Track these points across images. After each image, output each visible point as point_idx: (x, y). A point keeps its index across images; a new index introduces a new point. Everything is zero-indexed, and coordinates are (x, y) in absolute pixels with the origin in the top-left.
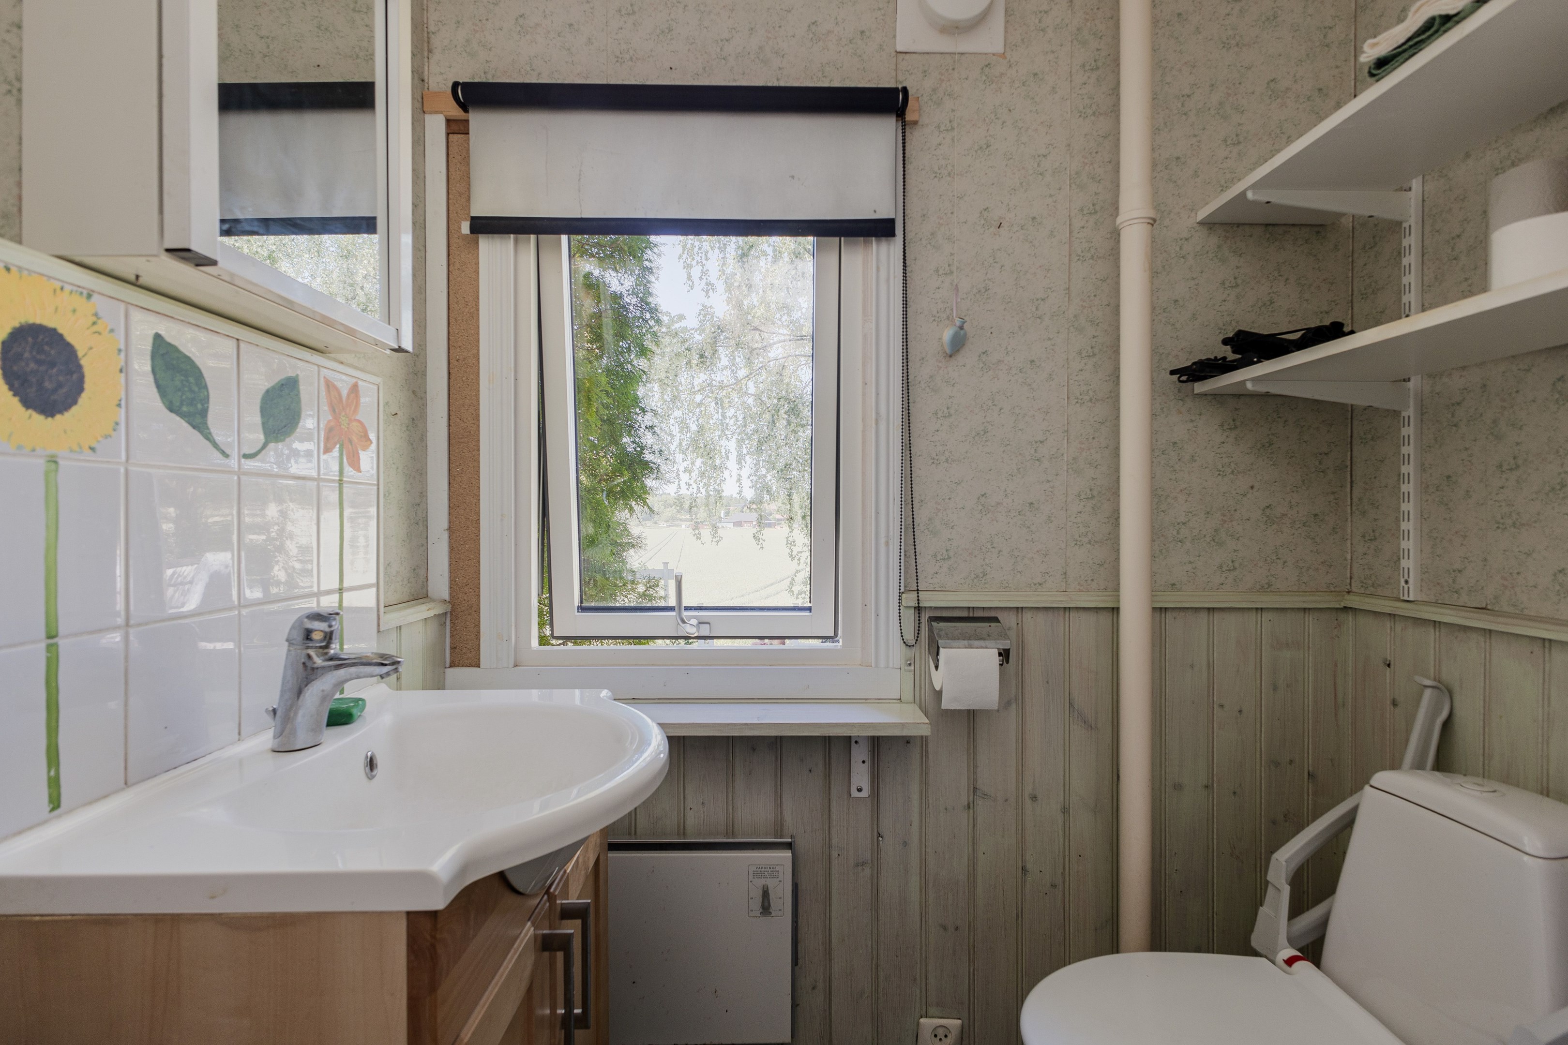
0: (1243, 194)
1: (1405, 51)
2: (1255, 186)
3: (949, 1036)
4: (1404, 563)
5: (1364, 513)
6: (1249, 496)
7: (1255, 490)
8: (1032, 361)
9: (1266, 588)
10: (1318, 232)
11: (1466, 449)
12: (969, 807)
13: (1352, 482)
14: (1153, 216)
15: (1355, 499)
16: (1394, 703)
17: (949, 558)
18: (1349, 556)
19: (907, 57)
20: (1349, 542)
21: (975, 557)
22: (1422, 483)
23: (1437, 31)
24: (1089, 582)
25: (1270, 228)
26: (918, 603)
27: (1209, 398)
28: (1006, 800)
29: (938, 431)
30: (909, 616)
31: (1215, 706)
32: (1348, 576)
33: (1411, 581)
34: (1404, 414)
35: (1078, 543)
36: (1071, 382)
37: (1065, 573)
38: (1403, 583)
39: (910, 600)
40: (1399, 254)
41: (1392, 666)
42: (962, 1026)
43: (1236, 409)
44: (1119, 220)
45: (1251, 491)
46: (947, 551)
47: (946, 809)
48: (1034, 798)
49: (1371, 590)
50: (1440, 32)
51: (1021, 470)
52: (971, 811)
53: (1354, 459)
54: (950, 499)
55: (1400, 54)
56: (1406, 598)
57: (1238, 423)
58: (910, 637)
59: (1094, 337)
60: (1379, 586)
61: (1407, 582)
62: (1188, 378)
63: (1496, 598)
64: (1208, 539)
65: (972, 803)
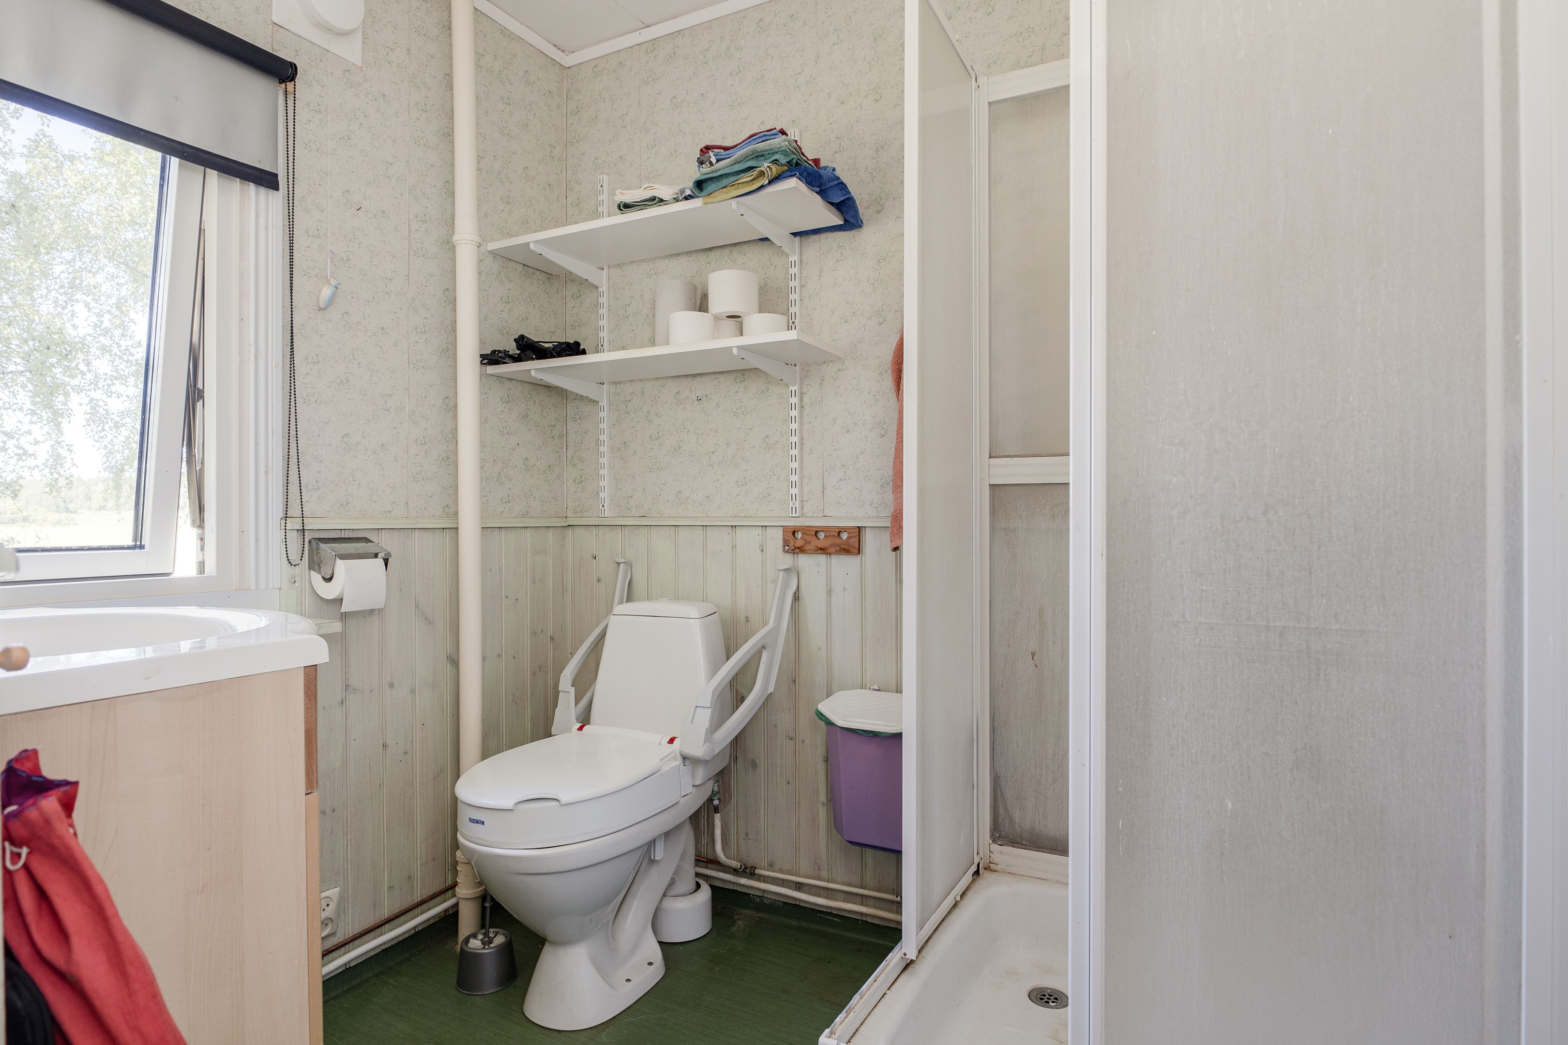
0: (528, 244)
1: (639, 205)
2: (536, 242)
3: (331, 904)
4: (602, 495)
5: (575, 466)
6: (516, 450)
7: (520, 446)
8: (383, 328)
9: (526, 515)
10: (549, 278)
11: (634, 427)
12: (342, 703)
13: (567, 446)
14: (479, 241)
15: (569, 457)
16: (599, 580)
17: (319, 488)
18: (565, 494)
19: (281, 30)
20: (565, 484)
21: (341, 488)
22: (610, 446)
23: (655, 204)
24: (423, 510)
25: (526, 267)
26: (303, 526)
27: (495, 378)
28: (371, 691)
29: (308, 374)
30: (294, 539)
31: (503, 597)
32: (565, 507)
33: (606, 505)
34: (600, 404)
35: (416, 479)
36: (410, 350)
37: (407, 503)
38: (601, 507)
39: (294, 524)
40: (597, 306)
41: (596, 558)
42: (340, 891)
43: (509, 389)
44: (455, 238)
45: (517, 447)
46: (317, 482)
47: (324, 709)
48: (391, 685)
49: (580, 514)
50: (657, 205)
51: (375, 416)
52: (344, 705)
53: (568, 431)
54: (319, 436)
55: (636, 206)
56: (603, 516)
57: (510, 399)
58: (294, 556)
59: (425, 318)
60: (584, 511)
61: (603, 506)
62: (487, 362)
63: (649, 510)
64: (495, 480)
65: (344, 699)
